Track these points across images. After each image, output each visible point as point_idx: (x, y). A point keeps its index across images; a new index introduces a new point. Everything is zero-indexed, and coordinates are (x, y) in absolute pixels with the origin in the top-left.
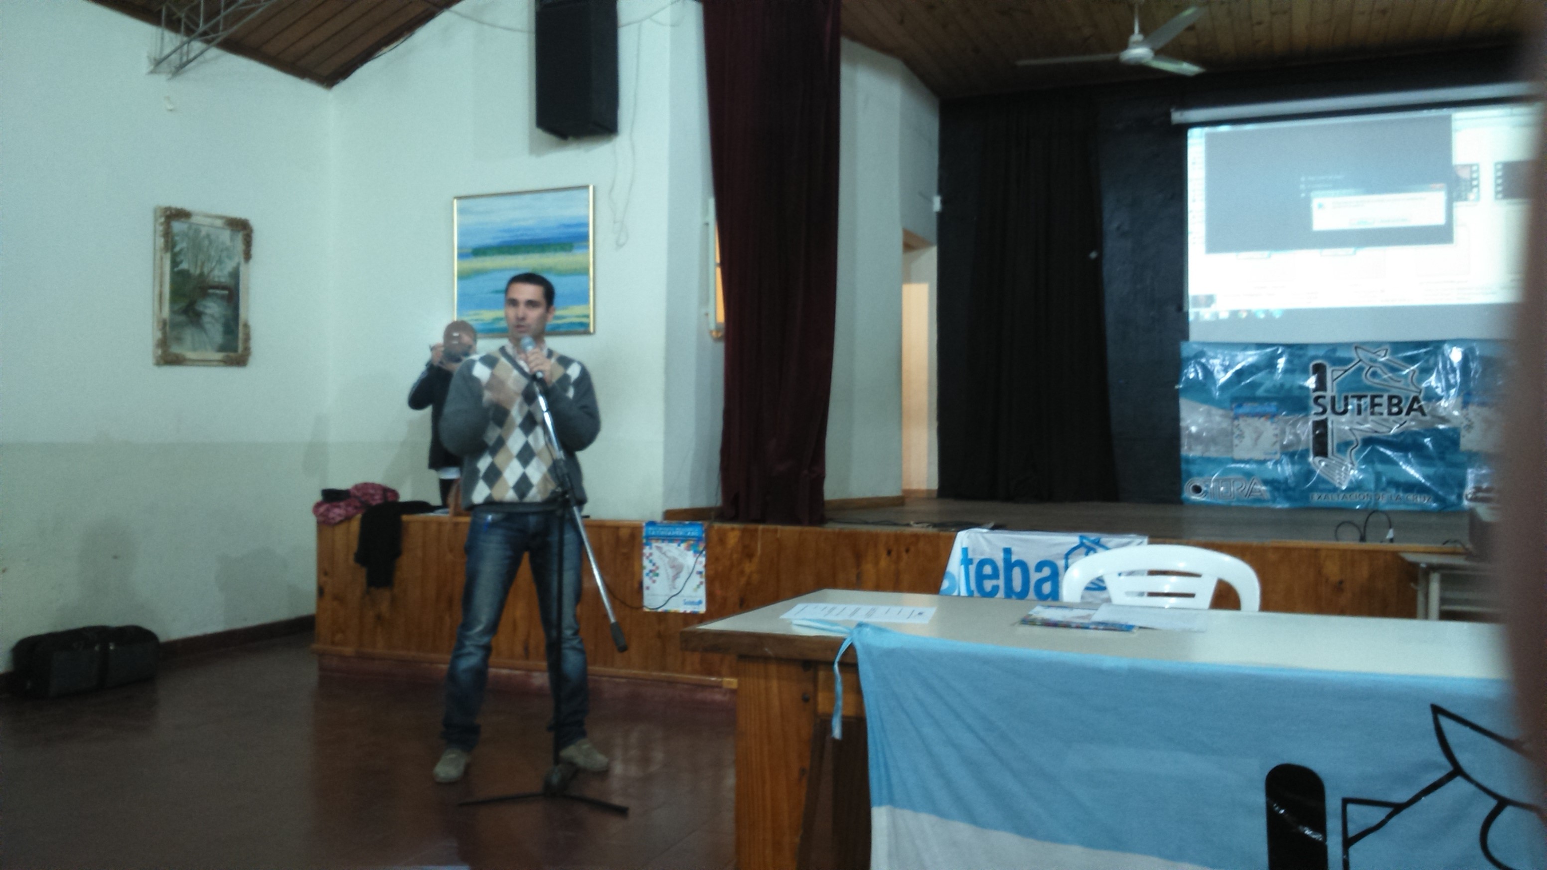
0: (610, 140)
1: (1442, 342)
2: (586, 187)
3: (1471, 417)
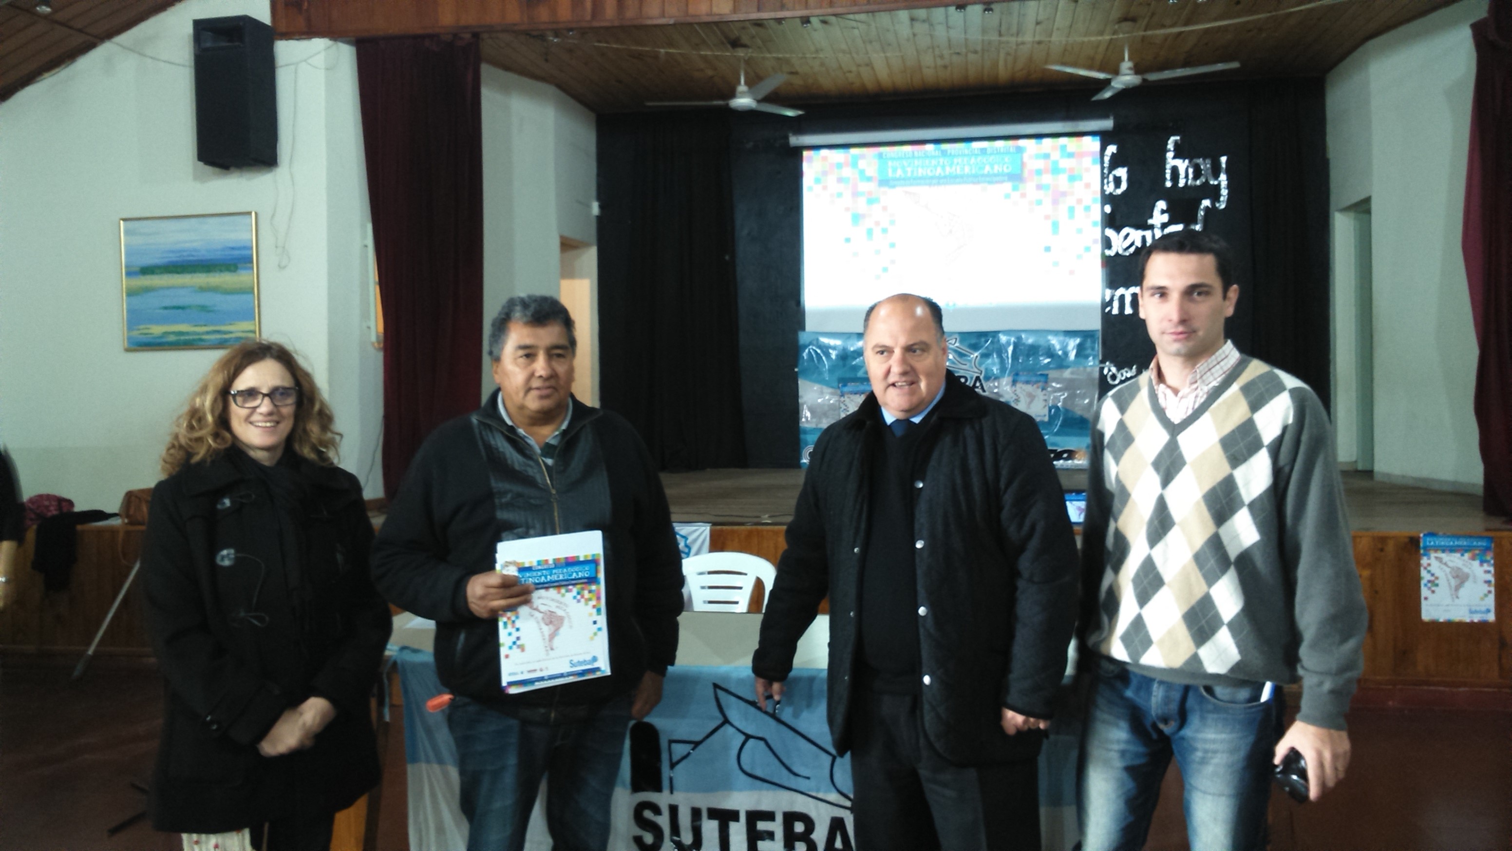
0: (271, 171)
1: (998, 332)
2: (249, 213)
3: (1018, 392)
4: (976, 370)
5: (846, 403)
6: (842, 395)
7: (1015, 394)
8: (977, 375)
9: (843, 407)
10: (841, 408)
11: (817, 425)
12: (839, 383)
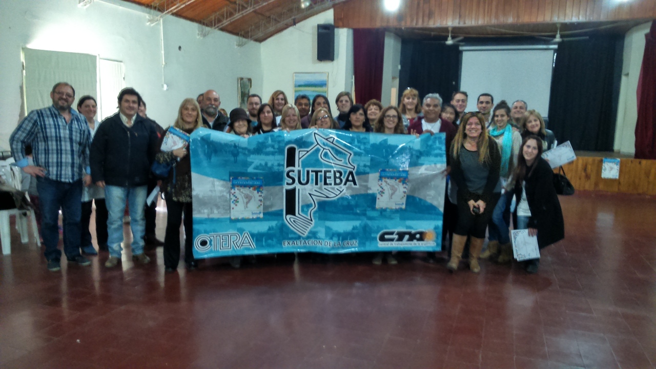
0: (332, 62)
2: (326, 73)
3: (383, 186)
4: (349, 166)
5: (236, 194)
6: (233, 186)
7: (381, 187)
8: (349, 170)
9: (234, 198)
10: (231, 199)
11: (208, 215)
12: (230, 176)
